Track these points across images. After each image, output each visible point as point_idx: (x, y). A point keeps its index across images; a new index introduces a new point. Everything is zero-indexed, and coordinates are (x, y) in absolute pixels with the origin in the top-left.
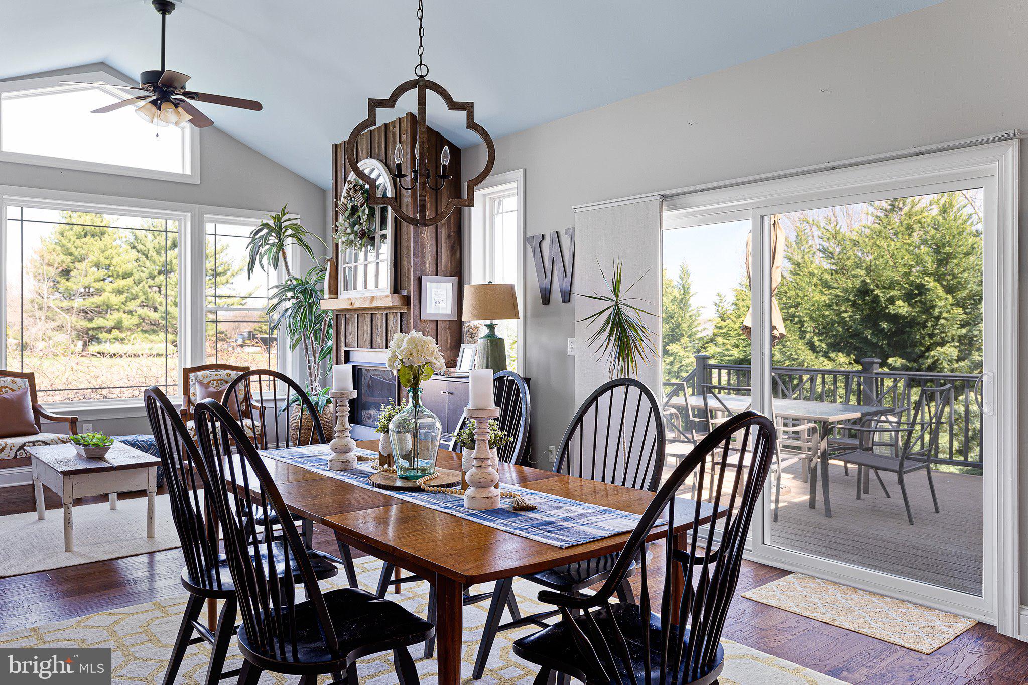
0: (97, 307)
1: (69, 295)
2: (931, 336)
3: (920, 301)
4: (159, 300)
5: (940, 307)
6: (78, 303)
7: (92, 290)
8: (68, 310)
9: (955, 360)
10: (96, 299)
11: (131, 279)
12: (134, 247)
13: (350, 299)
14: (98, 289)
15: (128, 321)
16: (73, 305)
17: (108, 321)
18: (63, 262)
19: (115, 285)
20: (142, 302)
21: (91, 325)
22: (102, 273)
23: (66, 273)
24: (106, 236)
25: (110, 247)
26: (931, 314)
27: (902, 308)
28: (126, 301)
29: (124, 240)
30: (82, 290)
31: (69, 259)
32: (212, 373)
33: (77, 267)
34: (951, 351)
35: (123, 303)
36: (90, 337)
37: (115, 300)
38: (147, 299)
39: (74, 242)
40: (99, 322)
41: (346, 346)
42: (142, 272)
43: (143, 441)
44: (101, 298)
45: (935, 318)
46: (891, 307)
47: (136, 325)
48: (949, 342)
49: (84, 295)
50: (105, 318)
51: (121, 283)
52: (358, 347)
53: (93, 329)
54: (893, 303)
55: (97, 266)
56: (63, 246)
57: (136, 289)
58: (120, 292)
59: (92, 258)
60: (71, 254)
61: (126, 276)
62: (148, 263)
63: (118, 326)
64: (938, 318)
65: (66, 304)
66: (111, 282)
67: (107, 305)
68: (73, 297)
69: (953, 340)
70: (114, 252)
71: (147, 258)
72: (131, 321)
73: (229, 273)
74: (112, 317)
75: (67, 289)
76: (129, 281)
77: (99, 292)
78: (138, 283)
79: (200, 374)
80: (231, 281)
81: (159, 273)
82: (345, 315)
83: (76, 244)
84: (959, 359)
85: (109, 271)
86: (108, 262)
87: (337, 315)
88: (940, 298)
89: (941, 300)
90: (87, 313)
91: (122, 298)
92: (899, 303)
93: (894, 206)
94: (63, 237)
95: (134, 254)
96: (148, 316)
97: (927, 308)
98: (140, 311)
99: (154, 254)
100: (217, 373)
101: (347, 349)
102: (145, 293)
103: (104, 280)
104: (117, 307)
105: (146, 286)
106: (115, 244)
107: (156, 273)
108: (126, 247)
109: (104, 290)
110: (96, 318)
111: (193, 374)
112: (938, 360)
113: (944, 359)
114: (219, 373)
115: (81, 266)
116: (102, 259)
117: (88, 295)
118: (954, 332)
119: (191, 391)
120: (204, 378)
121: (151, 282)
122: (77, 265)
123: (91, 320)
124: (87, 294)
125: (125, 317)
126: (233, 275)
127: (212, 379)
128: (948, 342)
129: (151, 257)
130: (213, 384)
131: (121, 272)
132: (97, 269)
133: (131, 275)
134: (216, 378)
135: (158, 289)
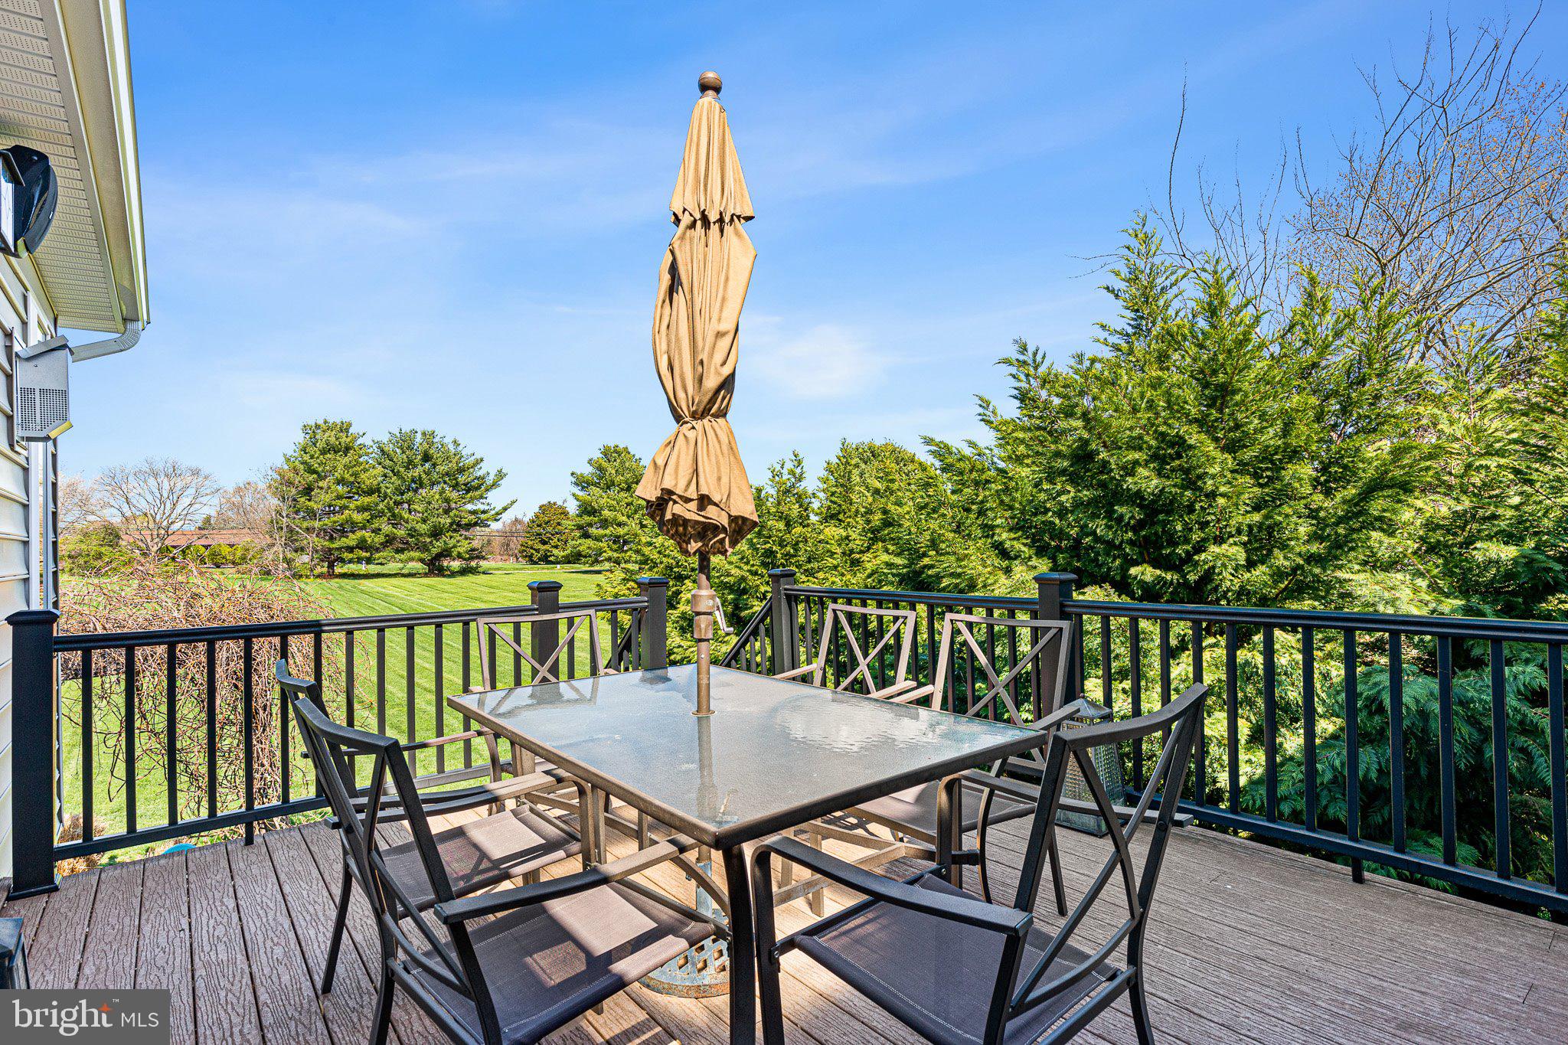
0: (339, 526)
1: (312, 515)
2: (1204, 525)
3: (1181, 468)
5: (1213, 477)
6: (319, 522)
7: (333, 508)
8: (309, 530)
9: (1243, 566)
10: (339, 518)
11: (376, 495)
12: (381, 463)
14: (340, 508)
15: (373, 539)
16: (315, 525)
17: (352, 540)
18: (304, 480)
19: (359, 503)
20: (389, 519)
21: (333, 546)
22: (346, 491)
23: (308, 491)
24: (352, 452)
25: (355, 462)
26: (1200, 489)
27: (1147, 481)
28: (371, 519)
29: (370, 455)
30: (323, 508)
33: (319, 485)
34: (1235, 552)
35: (367, 521)
36: (334, 558)
37: (358, 517)
38: (394, 516)
39: (317, 458)
40: (341, 541)
42: (388, 487)
44: (344, 516)
45: (1207, 496)
46: (1130, 479)
47: (382, 543)
48: (1233, 536)
49: (325, 514)
50: (347, 537)
51: (366, 500)
53: (337, 549)
54: (1132, 474)
55: (341, 483)
56: (305, 463)
57: (381, 506)
58: (365, 509)
59: (336, 475)
60: (313, 471)
61: (370, 492)
62: (394, 478)
63: (362, 544)
64: (1212, 495)
65: (306, 524)
66: (355, 499)
67: (350, 523)
69: (1239, 532)
70: (360, 468)
71: (394, 473)
72: (376, 539)
73: (482, 488)
74: (356, 536)
75: (307, 509)
76: (374, 498)
77: (343, 509)
78: (383, 499)
80: (485, 496)
81: (408, 489)
83: (319, 461)
84: (1250, 565)
85: (355, 488)
86: (353, 479)
88: (1212, 461)
89: (1215, 462)
90: (328, 532)
91: (367, 515)
92: (1143, 472)
93: (1138, 327)
94: (306, 454)
95: (380, 470)
96: (395, 534)
97: (1192, 480)
98: (386, 529)
99: (403, 469)
102: (391, 510)
103: (347, 497)
104: (361, 525)
105: (391, 502)
106: (361, 460)
107: (404, 489)
108: (372, 463)
109: (348, 508)
110: (338, 537)
112: (1214, 567)
113: (1224, 565)
115: (324, 483)
116: (347, 476)
117: (330, 514)
118: (1240, 519)
121: (398, 498)
123: (333, 540)
125: (369, 535)
126: (486, 490)
128: (1231, 536)
129: (399, 471)
131: (366, 488)
132: (341, 487)
133: (376, 491)
135: (406, 506)
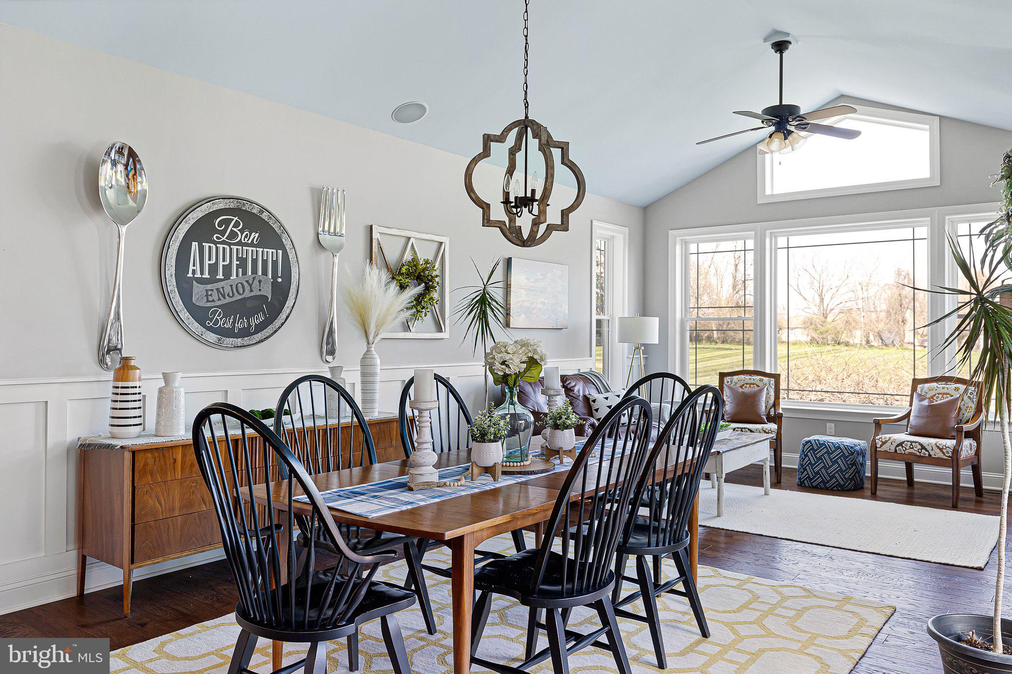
43: (832, 443)
127: (937, 392)
130: (938, 398)
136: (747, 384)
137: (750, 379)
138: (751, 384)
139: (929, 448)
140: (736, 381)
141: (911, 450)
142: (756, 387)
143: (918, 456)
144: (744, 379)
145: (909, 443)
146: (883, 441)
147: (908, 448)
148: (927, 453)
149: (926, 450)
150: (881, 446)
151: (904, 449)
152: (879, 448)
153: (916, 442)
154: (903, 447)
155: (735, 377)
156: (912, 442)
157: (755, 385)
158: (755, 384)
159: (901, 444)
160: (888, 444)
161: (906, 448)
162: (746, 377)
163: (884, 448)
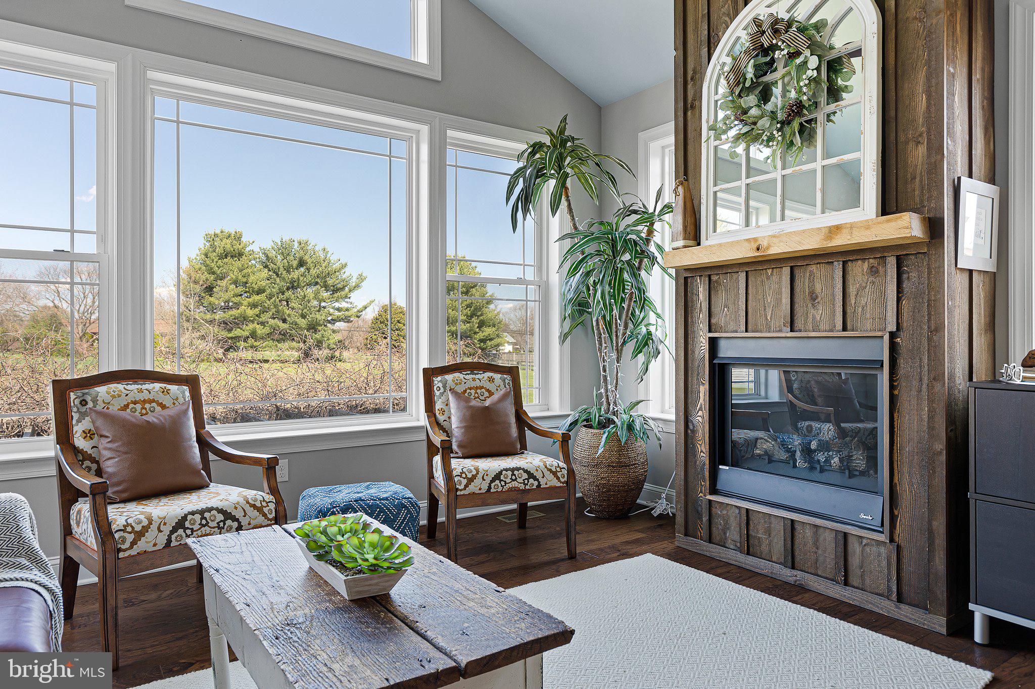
0: (235, 319)
1: (212, 309)
4: (288, 312)
6: (219, 315)
7: (231, 304)
8: (211, 322)
10: (235, 312)
11: (264, 294)
12: (266, 267)
13: (755, 240)
14: (236, 303)
15: (260, 330)
16: (216, 318)
17: (244, 331)
18: (207, 279)
19: (250, 300)
20: (273, 314)
21: (230, 335)
22: (240, 289)
23: (210, 290)
24: (243, 257)
25: (246, 266)
28: (260, 314)
29: (258, 260)
30: (223, 304)
31: (212, 277)
32: (467, 377)
33: (219, 283)
35: (257, 316)
36: (230, 346)
37: (250, 312)
38: (278, 312)
39: (217, 262)
40: (237, 332)
41: (710, 331)
42: (273, 288)
43: (386, 499)
44: (239, 311)
47: (268, 334)
49: (224, 309)
50: (241, 329)
51: (256, 298)
52: (746, 331)
53: (232, 338)
55: (235, 282)
56: (207, 266)
57: (268, 303)
58: (254, 306)
59: (232, 276)
60: (214, 273)
61: (260, 291)
62: (278, 280)
63: (253, 335)
65: (209, 316)
66: (247, 297)
67: (244, 317)
68: (215, 311)
70: (249, 270)
71: (277, 275)
72: (264, 330)
73: (347, 289)
74: (248, 328)
75: (210, 303)
76: (262, 297)
77: (237, 305)
78: (270, 297)
79: (449, 377)
80: (349, 296)
81: (288, 289)
82: (709, 276)
83: (218, 264)
85: (245, 286)
86: (244, 280)
87: (686, 279)
90: (227, 324)
91: (257, 311)
94: (207, 258)
95: (265, 273)
96: (279, 327)
98: (271, 322)
99: (284, 272)
100: (474, 376)
101: (711, 335)
102: (275, 306)
103: (241, 295)
104: (252, 319)
105: (277, 300)
106: (250, 264)
107: (285, 289)
108: (259, 266)
109: (242, 304)
110: (234, 329)
111: (439, 378)
114: (477, 376)
115: (223, 283)
116: (240, 277)
117: (228, 309)
119: (439, 405)
120: (456, 384)
121: (281, 296)
122: (219, 282)
123: (230, 330)
124: (226, 308)
125: (258, 327)
126: (350, 291)
127: (467, 386)
129: (282, 274)
130: (470, 394)
131: (256, 287)
132: (235, 286)
133: (264, 291)
134: (473, 384)
135: (286, 303)
136: (135, 403)
137: (140, 391)
138: (144, 401)
139: (539, 475)
140: (108, 398)
141: (515, 484)
142: (158, 409)
143: (522, 490)
144: (124, 391)
145: (510, 473)
146: (469, 476)
147: (508, 480)
148: (536, 483)
149: (535, 479)
150: (466, 486)
151: (503, 483)
152: (461, 490)
153: (518, 469)
154: (501, 481)
155: (102, 390)
156: (513, 470)
157: (154, 404)
158: (153, 401)
159: (497, 477)
160: (478, 481)
161: (505, 482)
162: (129, 387)
163: (472, 488)
